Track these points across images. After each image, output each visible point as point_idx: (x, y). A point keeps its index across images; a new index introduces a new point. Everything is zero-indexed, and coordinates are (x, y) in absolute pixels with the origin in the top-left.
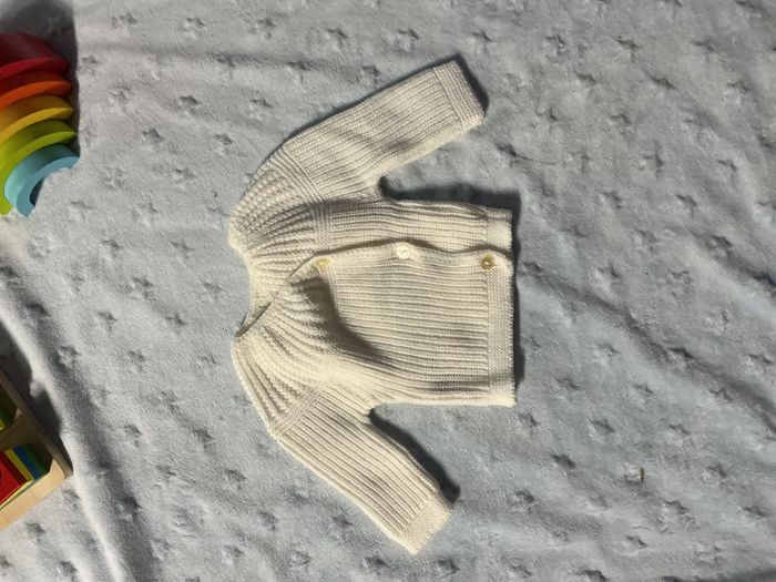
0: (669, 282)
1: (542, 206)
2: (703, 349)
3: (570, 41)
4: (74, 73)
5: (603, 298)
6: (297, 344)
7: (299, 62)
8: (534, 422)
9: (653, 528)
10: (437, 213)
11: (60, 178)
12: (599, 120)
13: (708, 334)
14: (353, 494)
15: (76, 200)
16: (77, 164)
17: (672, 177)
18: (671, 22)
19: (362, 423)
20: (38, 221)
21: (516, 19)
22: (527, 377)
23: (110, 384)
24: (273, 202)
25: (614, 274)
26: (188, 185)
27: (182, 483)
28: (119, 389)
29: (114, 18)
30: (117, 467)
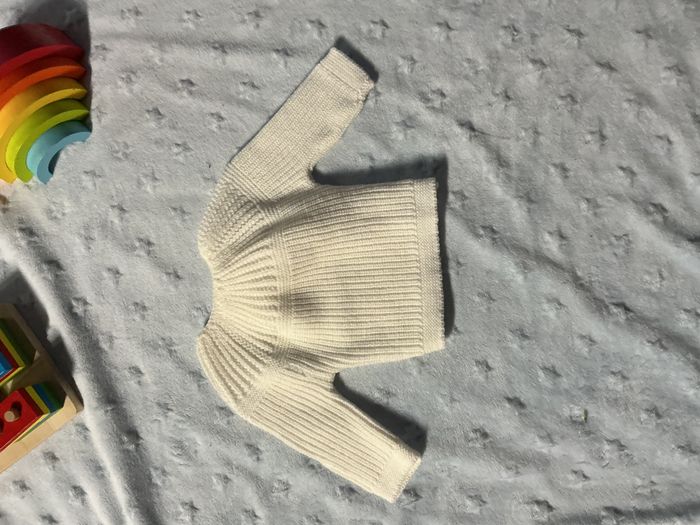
0: (611, 244)
1: (498, 176)
2: (640, 303)
3: (524, 30)
4: (88, 59)
5: (551, 257)
7: (283, 49)
8: (489, 368)
9: (595, 463)
11: (75, 151)
12: (549, 99)
13: (645, 290)
15: (89, 168)
16: (90, 138)
17: (614, 150)
18: (614, 12)
20: (56, 188)
21: (476, 11)
23: (117, 331)
25: (562, 237)
26: (186, 156)
27: (178, 417)
28: (124, 335)
29: (122, 11)
30: (122, 403)
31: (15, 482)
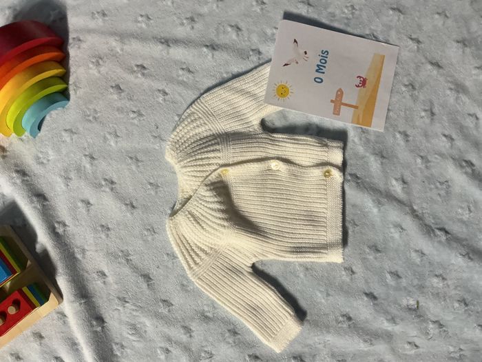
0: (437, 188)
1: (361, 139)
2: (455, 228)
3: (380, 37)
4: (67, 47)
5: (397, 196)
6: (208, 222)
7: (211, 45)
8: (353, 272)
9: (423, 337)
10: (297, 142)
11: (57, 114)
12: (397, 87)
13: (459, 220)
14: (241, 316)
15: (68, 128)
16: (68, 105)
17: (439, 123)
18: (442, 27)
19: (247, 272)
20: (42, 141)
22: (349, 244)
23: (88, 245)
24: (194, 133)
25: (404, 182)
26: (140, 120)
27: (133, 307)
28: (93, 248)
29: (93, 13)
30: (92, 297)
31: (12, 355)
